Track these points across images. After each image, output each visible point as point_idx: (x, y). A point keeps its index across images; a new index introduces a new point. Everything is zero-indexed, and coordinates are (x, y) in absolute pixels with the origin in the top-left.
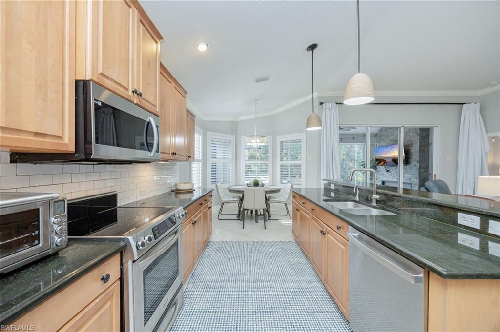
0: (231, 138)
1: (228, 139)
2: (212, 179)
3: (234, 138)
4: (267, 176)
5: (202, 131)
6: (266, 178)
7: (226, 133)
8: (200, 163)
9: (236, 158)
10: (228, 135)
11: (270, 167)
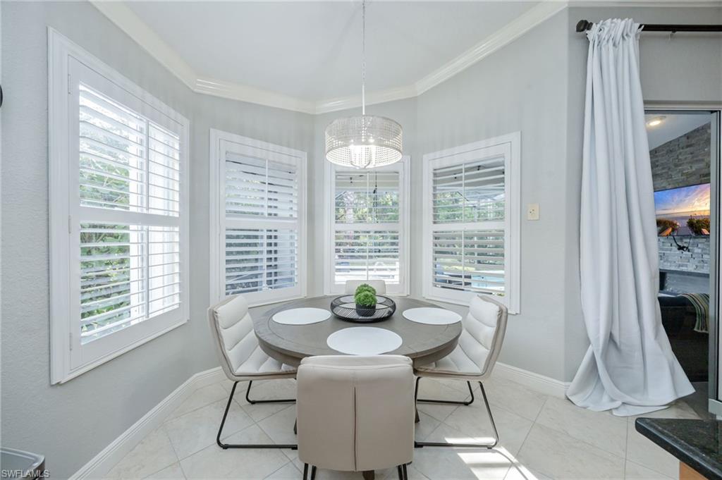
0: (298, 159)
1: (285, 159)
2: (228, 277)
3: (305, 159)
4: (394, 263)
5: (186, 122)
6: (395, 270)
7: (281, 144)
8: (177, 229)
9: (312, 215)
10: (285, 149)
11: (404, 241)
